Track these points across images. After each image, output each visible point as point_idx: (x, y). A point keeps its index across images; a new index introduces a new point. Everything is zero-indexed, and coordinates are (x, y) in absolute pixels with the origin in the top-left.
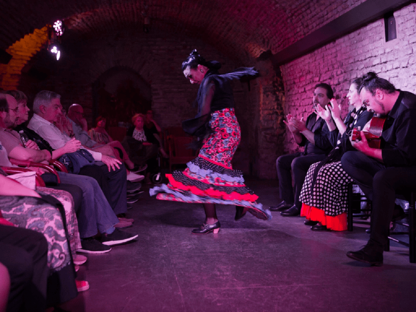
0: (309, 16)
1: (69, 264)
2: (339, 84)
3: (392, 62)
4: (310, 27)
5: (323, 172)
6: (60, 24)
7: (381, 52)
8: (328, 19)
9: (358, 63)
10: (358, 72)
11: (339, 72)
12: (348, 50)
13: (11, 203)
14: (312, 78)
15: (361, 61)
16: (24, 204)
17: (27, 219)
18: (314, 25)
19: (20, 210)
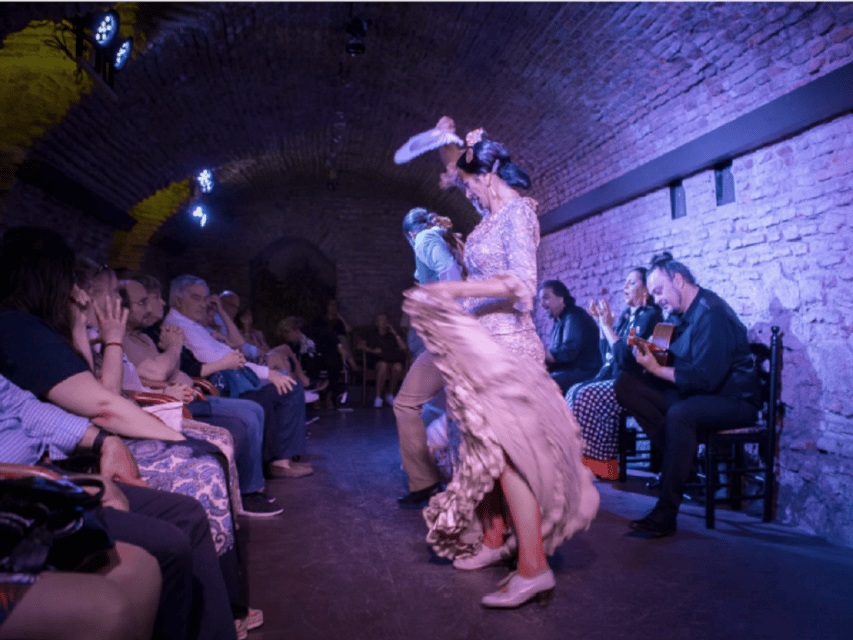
0: (567, 178)
1: (231, 548)
2: (607, 273)
3: (680, 248)
4: (567, 193)
5: (584, 395)
6: (209, 176)
7: (665, 233)
8: (592, 183)
9: (634, 246)
10: (634, 258)
11: (607, 258)
12: (620, 227)
13: (153, 454)
14: (569, 263)
15: (638, 243)
16: (173, 457)
17: (174, 479)
18: (573, 190)
19: (166, 465)
